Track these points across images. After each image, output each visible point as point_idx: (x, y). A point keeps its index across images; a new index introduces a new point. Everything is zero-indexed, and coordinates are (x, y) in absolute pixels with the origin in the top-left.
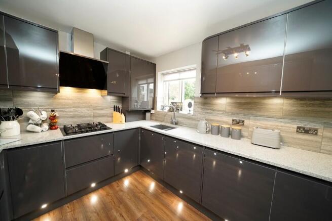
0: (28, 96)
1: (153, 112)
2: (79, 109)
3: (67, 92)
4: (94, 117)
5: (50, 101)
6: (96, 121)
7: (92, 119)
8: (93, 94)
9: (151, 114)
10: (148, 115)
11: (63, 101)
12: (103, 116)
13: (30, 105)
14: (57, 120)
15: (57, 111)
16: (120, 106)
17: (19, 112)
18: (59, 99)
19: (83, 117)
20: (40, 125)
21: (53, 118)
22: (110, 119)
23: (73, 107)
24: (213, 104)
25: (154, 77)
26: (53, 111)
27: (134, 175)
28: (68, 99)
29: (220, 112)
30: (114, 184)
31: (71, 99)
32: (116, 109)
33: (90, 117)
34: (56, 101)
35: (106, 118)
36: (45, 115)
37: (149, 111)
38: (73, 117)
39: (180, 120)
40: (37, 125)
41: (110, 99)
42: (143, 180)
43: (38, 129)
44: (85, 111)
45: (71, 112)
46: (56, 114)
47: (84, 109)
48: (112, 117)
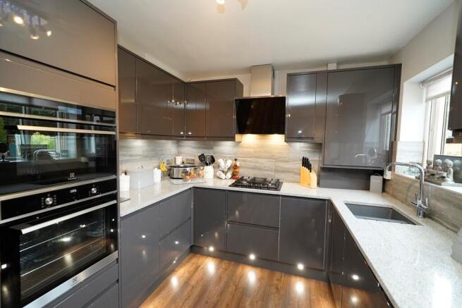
1: (388, 175)
2: (260, 160)
3: (250, 140)
4: (276, 171)
5: (236, 150)
7: (273, 173)
8: (276, 140)
9: (385, 181)
10: (376, 181)
11: (245, 150)
13: (222, 153)
14: (237, 170)
15: (239, 160)
17: (213, 160)
18: (243, 147)
20: (225, 173)
21: (235, 167)
22: (296, 177)
23: (256, 157)
26: (236, 160)
28: (250, 148)
31: (253, 148)
32: (306, 163)
34: (240, 150)
35: (291, 175)
36: (230, 163)
37: (381, 173)
38: (254, 168)
40: (223, 172)
43: (223, 176)
44: (265, 163)
45: (251, 162)
46: (238, 164)
47: (264, 160)
48: (300, 174)
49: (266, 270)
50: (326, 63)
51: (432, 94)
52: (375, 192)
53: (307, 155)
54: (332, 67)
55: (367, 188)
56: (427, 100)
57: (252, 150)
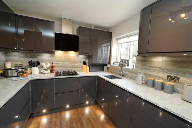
0: (43, 56)
1: (109, 66)
2: (65, 63)
3: (59, 53)
4: (72, 67)
5: (51, 58)
6: (73, 70)
7: (71, 68)
8: (72, 54)
9: (108, 67)
10: (105, 68)
11: (57, 58)
12: (77, 67)
13: (43, 60)
14: (54, 68)
15: (54, 63)
16: (87, 61)
17: (38, 63)
19: (67, 67)
20: (47, 70)
21: (52, 67)
22: (81, 69)
23: (62, 61)
24: (150, 62)
25: (111, 41)
26: (52, 63)
27: (92, 107)
28: (59, 57)
29: (157, 69)
30: (79, 109)
31: (61, 57)
32: (85, 63)
33: (70, 67)
34: (54, 58)
35: (79, 68)
36: (49, 65)
37: (106, 65)
38: (62, 67)
39: (126, 73)
40: (45, 70)
41: (81, 57)
42: (97, 111)
43: (45, 72)
44: (68, 64)
45: (60, 64)
46: (54, 65)
47: (67, 63)
48: (82, 68)
49: (74, 109)
50: (91, 26)
51: (119, 43)
52: (105, 71)
53: (85, 60)
54: (93, 28)
55: (103, 70)
56: (118, 44)
57: (60, 58)
